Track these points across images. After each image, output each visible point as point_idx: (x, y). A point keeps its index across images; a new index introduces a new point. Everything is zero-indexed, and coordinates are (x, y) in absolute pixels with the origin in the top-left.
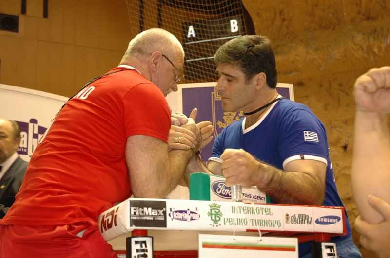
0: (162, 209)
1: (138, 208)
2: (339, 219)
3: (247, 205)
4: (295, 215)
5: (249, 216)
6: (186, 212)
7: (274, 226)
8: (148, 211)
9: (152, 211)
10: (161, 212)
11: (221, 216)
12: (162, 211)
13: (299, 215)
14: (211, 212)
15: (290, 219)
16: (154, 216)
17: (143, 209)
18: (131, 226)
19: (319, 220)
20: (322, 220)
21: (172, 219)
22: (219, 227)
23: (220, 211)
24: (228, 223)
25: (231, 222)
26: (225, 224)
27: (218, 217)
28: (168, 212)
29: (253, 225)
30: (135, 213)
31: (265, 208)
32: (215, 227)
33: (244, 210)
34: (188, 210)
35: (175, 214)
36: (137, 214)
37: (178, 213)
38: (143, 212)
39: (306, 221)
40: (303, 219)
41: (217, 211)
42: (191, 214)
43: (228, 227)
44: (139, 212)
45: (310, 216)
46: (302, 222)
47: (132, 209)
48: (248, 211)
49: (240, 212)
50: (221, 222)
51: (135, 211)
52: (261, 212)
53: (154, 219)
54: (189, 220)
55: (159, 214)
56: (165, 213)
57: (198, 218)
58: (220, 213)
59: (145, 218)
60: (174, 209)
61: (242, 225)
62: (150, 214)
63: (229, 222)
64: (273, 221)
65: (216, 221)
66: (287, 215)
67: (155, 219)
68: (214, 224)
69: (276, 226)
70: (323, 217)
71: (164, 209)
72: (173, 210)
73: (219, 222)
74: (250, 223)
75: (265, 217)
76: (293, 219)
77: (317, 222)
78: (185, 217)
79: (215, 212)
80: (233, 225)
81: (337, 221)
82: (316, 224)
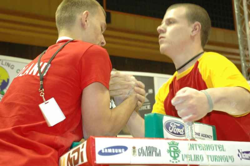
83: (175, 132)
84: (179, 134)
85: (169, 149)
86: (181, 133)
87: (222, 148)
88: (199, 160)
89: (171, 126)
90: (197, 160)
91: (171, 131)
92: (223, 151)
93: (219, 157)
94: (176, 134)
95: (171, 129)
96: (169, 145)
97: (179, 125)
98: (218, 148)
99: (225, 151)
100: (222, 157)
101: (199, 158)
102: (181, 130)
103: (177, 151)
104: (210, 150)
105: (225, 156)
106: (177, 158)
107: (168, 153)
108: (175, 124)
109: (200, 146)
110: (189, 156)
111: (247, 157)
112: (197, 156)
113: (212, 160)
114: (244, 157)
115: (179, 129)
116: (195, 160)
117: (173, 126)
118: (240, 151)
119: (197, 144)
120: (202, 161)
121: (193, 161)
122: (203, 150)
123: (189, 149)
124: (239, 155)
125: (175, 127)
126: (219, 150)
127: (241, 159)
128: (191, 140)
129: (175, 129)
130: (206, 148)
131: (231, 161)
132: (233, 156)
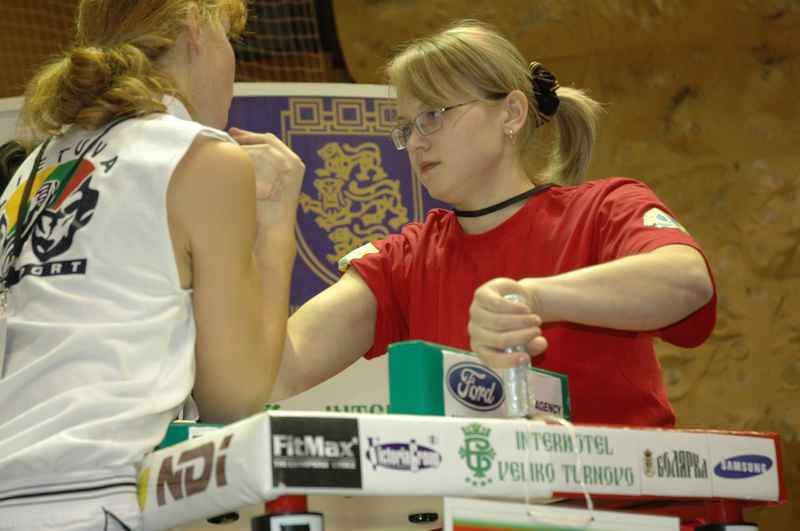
0: (348, 440)
1: (290, 438)
2: (768, 463)
3: (553, 429)
4: (665, 455)
5: (558, 458)
6: (406, 447)
7: (617, 483)
8: (317, 445)
9: (325, 446)
10: (347, 447)
11: (493, 458)
12: (350, 445)
13: (675, 453)
14: (468, 446)
15: (655, 464)
16: (331, 460)
17: (302, 439)
18: (275, 484)
19: (724, 468)
20: (730, 466)
21: (374, 467)
22: (488, 485)
23: (487, 443)
24: (508, 476)
25: (516, 474)
26: (502, 478)
27: (485, 459)
28: (364, 447)
29: (567, 480)
30: (284, 451)
31: (594, 435)
32: (479, 485)
33: (545, 442)
34: (413, 441)
35: (382, 453)
36: (290, 452)
37: (388, 451)
38: (303, 448)
39: (692, 469)
40: (685, 463)
41: (483, 444)
42: (420, 454)
43: (508, 486)
44: (294, 448)
45: (702, 455)
46: (683, 472)
47: (277, 439)
48: (556, 444)
49: (537, 448)
50: (493, 473)
51: (284, 445)
52: (585, 445)
53: (330, 466)
54: (414, 467)
55: (343, 454)
56: (356, 449)
57: (436, 463)
58: (489, 449)
59: (308, 464)
60: (378, 439)
61: (543, 479)
62: (321, 453)
63: (512, 472)
64: (616, 470)
65: (479, 471)
66: (648, 454)
67: (334, 466)
68: (477, 479)
69: (623, 481)
70: (733, 460)
71: (355, 440)
72: (375, 443)
73: (489, 474)
74: (560, 476)
75: (595, 460)
76: (662, 464)
77: (719, 471)
78: (405, 462)
79: (478, 446)
80: (520, 482)
81: (764, 470)
82: (718, 478)
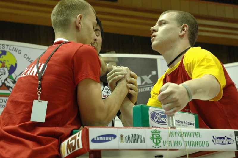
83: (160, 121)
84: (163, 122)
85: (152, 137)
86: (165, 122)
87: (198, 135)
88: (178, 146)
89: (156, 115)
90: (176, 146)
91: (156, 120)
92: (200, 137)
93: (196, 143)
94: (161, 122)
95: (156, 118)
96: (152, 133)
97: (163, 115)
98: (195, 135)
99: (201, 137)
100: (198, 142)
101: (178, 143)
102: (165, 119)
103: (159, 138)
104: (187, 137)
105: (201, 141)
106: (159, 144)
107: (151, 140)
108: (160, 114)
109: (179, 133)
110: (169, 142)
111: (220, 142)
112: (177, 142)
113: (190, 145)
114: (218, 142)
115: (164, 118)
116: (175, 146)
117: (158, 115)
118: (215, 137)
119: (177, 132)
120: (180, 146)
121: (173, 146)
122: (182, 136)
123: (170, 136)
124: (213, 141)
125: (160, 116)
126: (196, 136)
127: (215, 144)
128: (171, 128)
129: (160, 118)
130: (184, 135)
131: (206, 146)
132: (208, 142)
